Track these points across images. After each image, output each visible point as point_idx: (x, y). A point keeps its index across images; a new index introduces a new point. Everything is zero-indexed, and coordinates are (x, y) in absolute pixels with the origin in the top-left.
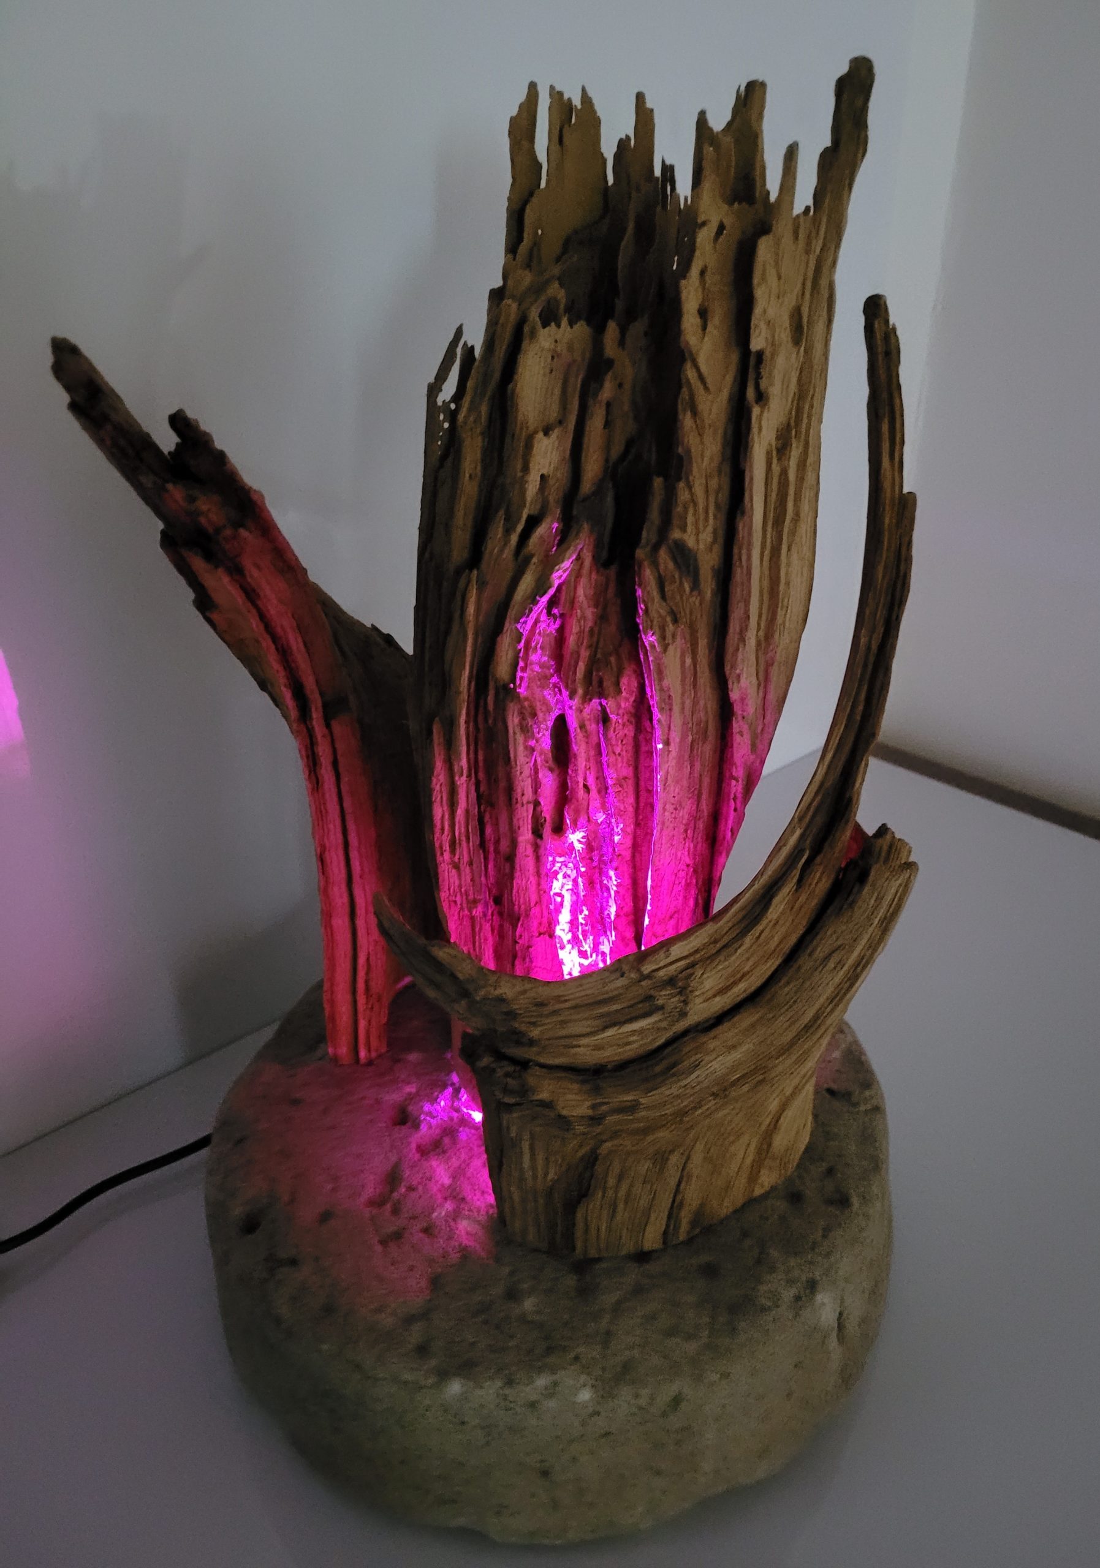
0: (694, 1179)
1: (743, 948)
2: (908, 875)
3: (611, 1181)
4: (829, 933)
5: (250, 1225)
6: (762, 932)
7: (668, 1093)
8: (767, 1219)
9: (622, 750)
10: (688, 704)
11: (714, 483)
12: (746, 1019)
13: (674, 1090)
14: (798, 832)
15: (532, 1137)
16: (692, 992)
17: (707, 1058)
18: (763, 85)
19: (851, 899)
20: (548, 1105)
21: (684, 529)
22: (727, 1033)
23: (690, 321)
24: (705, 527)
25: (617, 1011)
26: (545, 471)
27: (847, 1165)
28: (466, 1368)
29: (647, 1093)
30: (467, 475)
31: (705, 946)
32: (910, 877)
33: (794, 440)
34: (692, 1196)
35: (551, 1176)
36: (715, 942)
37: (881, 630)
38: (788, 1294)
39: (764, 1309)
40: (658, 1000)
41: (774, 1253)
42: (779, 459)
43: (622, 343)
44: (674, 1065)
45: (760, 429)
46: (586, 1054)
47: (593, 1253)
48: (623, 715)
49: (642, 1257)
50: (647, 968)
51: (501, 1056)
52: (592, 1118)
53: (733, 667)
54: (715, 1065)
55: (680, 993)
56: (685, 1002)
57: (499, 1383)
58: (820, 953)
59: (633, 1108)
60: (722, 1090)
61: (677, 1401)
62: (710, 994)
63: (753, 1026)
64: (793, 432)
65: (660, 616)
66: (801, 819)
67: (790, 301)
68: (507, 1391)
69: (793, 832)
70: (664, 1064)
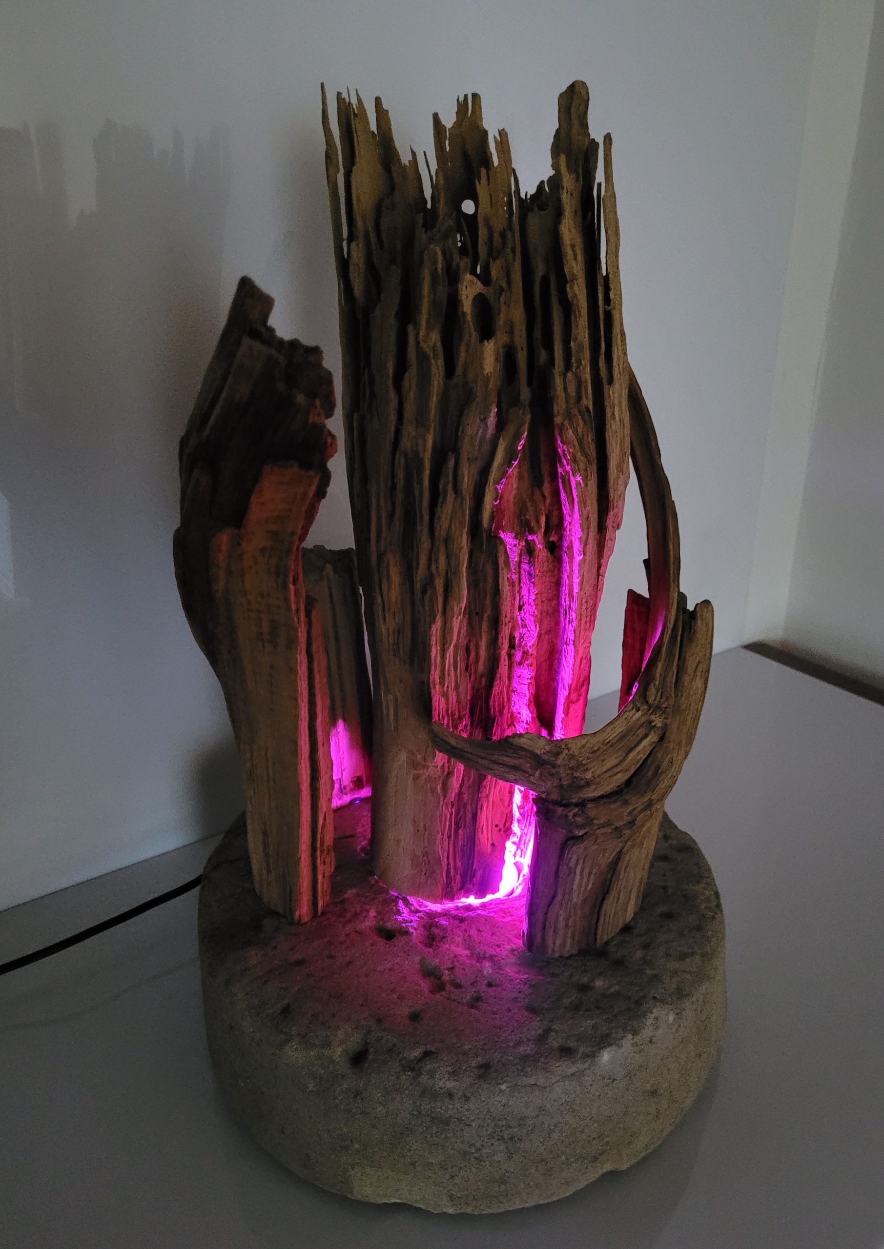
3: (622, 874)
4: (690, 656)
8: (665, 875)
15: (585, 859)
18: (476, 96)
19: (692, 631)
21: (587, 398)
28: (604, 1041)
29: (652, 792)
35: (588, 887)
44: (658, 767)
47: (603, 941)
49: (625, 930)
51: (567, 806)
52: (629, 823)
57: (630, 1036)
58: (690, 670)
65: (582, 461)
68: (636, 1039)
70: (652, 768)
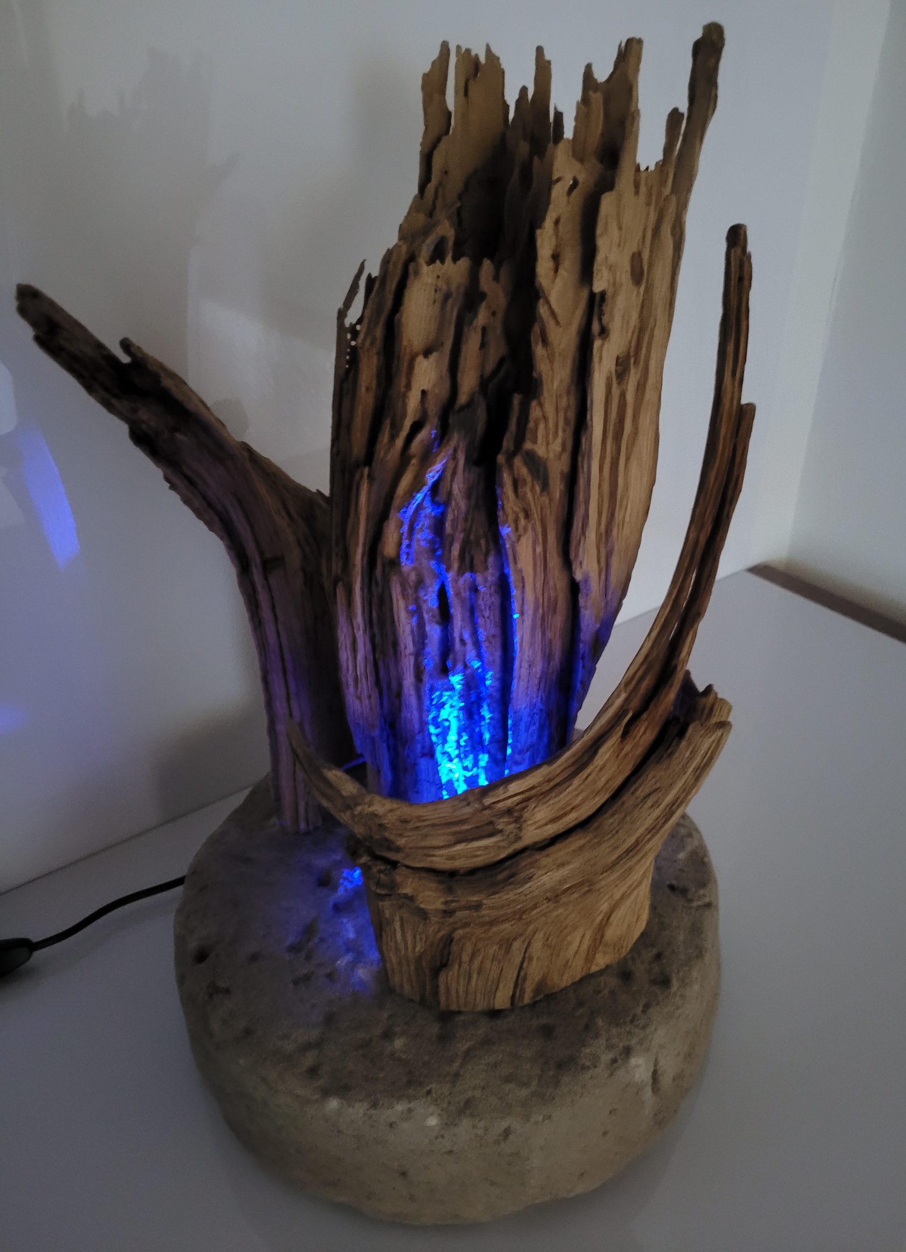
0: (535, 960)
1: (571, 788)
2: (720, 733)
3: (465, 958)
4: (650, 777)
5: (201, 956)
6: (589, 775)
7: (505, 897)
8: (600, 992)
9: (490, 614)
10: (539, 584)
11: (564, 402)
12: (576, 842)
13: (511, 896)
14: (623, 696)
15: (402, 920)
16: (525, 821)
17: (540, 873)
18: (640, 42)
19: (669, 751)
20: (411, 898)
21: (535, 441)
22: (560, 852)
23: (543, 266)
24: (555, 438)
25: (468, 830)
26: (425, 388)
27: (673, 952)
28: (343, 1090)
29: (489, 896)
30: (363, 389)
31: (540, 784)
32: (722, 734)
33: (632, 366)
34: (535, 972)
35: (417, 949)
36: (549, 781)
37: (709, 528)
38: (606, 1057)
39: (584, 1068)
40: (497, 825)
41: (600, 1022)
42: (619, 383)
43: (496, 278)
44: (513, 875)
45: (601, 358)
46: (440, 861)
47: (454, 1007)
48: (491, 586)
49: (494, 1014)
50: (488, 801)
51: (377, 858)
52: (445, 912)
53: (577, 556)
54: (545, 878)
55: (516, 821)
56: (520, 829)
57: (366, 1105)
58: (641, 793)
59: (478, 906)
60: (555, 896)
61: (507, 1133)
62: (541, 823)
63: (581, 848)
64: (632, 360)
65: (514, 512)
66: (627, 684)
67: (632, 247)
68: (372, 1111)
69: (618, 696)
70: (505, 874)
